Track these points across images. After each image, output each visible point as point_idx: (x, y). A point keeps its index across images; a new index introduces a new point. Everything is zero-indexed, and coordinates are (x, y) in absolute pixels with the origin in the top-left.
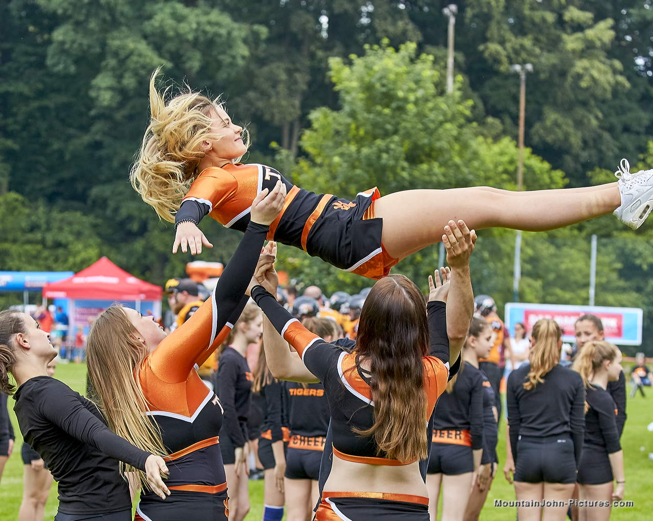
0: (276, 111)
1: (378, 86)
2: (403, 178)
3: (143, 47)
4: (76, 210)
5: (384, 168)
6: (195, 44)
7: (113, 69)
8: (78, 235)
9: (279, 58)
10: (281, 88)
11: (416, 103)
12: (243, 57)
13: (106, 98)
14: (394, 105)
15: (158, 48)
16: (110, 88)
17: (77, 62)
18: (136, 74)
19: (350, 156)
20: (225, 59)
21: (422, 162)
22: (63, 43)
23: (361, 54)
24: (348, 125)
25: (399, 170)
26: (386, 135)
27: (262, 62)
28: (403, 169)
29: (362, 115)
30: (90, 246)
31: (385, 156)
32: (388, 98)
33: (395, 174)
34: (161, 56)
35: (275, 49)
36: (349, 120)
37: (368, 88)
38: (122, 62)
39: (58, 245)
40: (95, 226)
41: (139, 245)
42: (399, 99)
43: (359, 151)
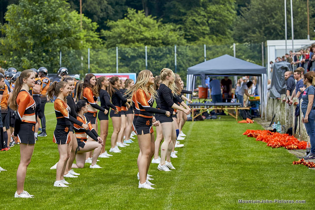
2: (45, 30)
5: (38, 26)
14: (40, 2)
19: (24, 21)
21: (51, 23)
24: (23, 10)
25: (43, 27)
26: (37, 13)
28: (45, 26)
29: (28, 6)
31: (37, 21)
36: (23, 8)
43: (28, 20)
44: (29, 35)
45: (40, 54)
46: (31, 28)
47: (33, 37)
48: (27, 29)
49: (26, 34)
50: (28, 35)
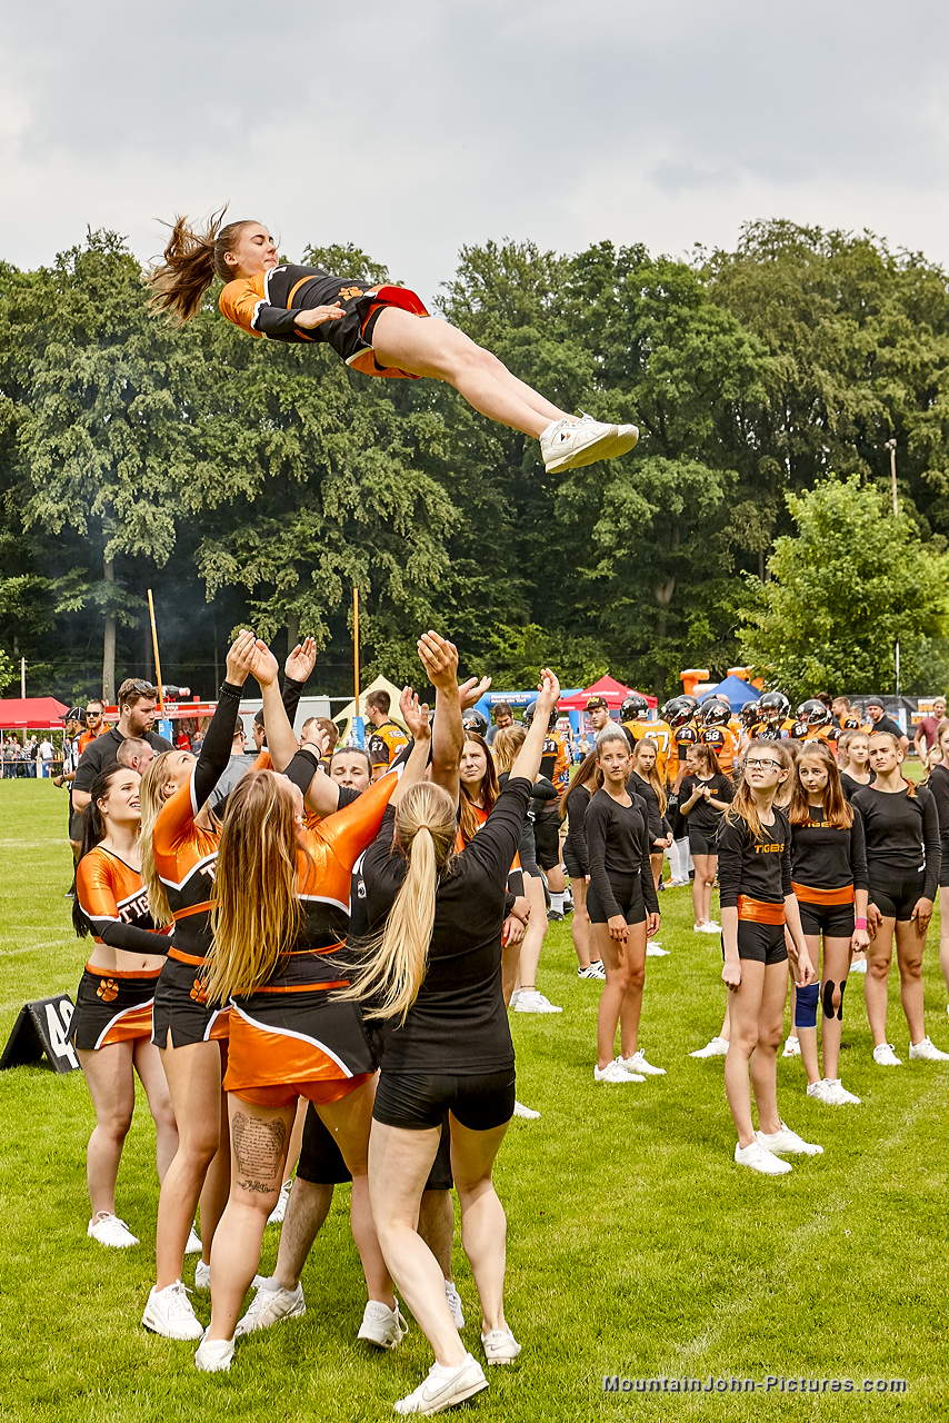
0: (750, 542)
1: (829, 514)
2: (858, 591)
3: (633, 495)
4: (588, 635)
5: (840, 584)
6: (678, 489)
7: (610, 516)
8: (591, 656)
9: (751, 496)
10: (753, 521)
11: (863, 526)
12: (719, 499)
13: (607, 540)
14: (843, 530)
15: (648, 496)
16: (610, 532)
17: (579, 512)
18: (630, 519)
19: (810, 575)
20: (704, 501)
21: (872, 577)
22: (567, 496)
23: (812, 488)
24: (808, 549)
25: (853, 585)
26: (839, 556)
27: (735, 502)
28: (857, 584)
29: (818, 540)
30: (602, 665)
31: (839, 574)
32: (838, 524)
33: (851, 588)
34: (649, 502)
35: (746, 490)
36: (807, 545)
37: (821, 516)
38: (617, 510)
39: (575, 665)
40: (604, 647)
41: (642, 661)
42: (848, 524)
43: (817, 571)
44: (821, 604)
45: (849, 650)
46: (826, 589)
47: (832, 611)
48: (816, 593)
49: (814, 603)
50: (819, 605)
